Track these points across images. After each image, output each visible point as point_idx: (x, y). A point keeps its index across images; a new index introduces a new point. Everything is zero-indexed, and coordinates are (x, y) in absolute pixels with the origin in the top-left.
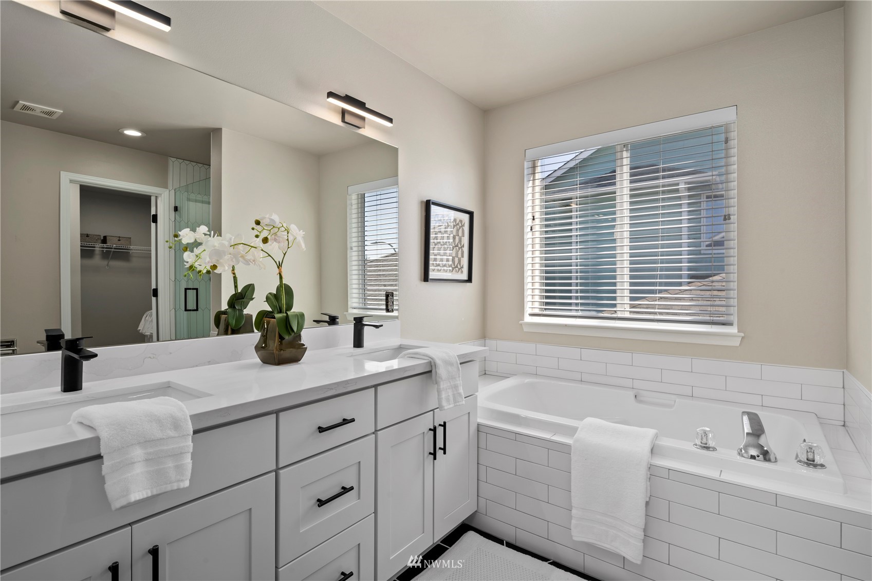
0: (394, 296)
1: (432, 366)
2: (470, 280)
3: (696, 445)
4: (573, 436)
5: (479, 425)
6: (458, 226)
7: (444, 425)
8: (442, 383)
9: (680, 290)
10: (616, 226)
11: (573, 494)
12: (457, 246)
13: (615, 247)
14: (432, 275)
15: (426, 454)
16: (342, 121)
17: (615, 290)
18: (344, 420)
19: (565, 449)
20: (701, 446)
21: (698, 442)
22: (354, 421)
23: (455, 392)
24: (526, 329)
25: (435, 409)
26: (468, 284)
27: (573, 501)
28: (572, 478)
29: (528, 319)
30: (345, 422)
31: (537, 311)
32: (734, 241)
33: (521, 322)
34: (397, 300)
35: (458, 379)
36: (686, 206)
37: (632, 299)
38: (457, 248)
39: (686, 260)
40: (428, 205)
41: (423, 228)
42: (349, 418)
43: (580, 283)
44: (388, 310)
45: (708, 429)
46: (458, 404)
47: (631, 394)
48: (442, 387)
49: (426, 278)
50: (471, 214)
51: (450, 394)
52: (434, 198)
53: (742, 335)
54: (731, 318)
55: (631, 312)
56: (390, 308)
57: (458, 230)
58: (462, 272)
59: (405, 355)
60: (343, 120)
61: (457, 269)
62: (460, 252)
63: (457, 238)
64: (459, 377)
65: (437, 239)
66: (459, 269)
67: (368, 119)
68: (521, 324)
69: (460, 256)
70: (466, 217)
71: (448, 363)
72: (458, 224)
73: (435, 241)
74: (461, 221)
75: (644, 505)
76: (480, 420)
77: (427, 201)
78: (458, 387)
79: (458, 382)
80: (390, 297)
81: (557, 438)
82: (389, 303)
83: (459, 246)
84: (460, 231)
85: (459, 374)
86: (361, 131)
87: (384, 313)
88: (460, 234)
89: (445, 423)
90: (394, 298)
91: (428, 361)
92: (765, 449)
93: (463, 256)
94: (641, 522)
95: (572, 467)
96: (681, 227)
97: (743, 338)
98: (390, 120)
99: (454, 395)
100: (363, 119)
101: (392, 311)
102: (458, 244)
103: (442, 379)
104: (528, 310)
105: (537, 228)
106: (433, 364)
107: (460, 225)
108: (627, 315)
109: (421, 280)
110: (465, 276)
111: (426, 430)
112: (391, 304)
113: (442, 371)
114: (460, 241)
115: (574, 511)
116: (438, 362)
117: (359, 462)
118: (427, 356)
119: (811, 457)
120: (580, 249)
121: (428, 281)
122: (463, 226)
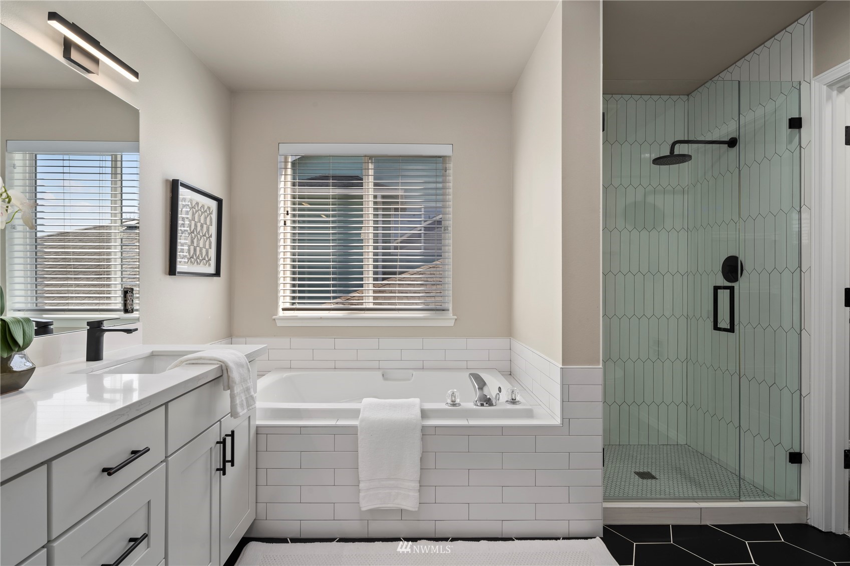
0: (134, 292)
1: (222, 370)
2: (217, 273)
3: (447, 404)
4: (358, 417)
5: (258, 427)
6: (206, 214)
7: (232, 435)
8: (235, 388)
9: (381, 284)
10: (363, 228)
11: (360, 469)
12: (204, 235)
13: (362, 246)
14: (180, 268)
15: (214, 471)
16: (64, 57)
17: (363, 284)
18: (134, 452)
19: (352, 431)
20: (451, 404)
21: (449, 401)
22: (149, 450)
23: (248, 396)
24: (279, 324)
25: (221, 419)
26: (215, 278)
27: (360, 476)
28: (359, 455)
29: (281, 313)
30: (136, 454)
31: (288, 306)
32: (450, 247)
33: (274, 317)
34: (138, 298)
35: (248, 381)
36: (381, 216)
37: (375, 292)
38: (205, 237)
39: (381, 259)
40: (174, 186)
41: (169, 212)
42: (141, 448)
43: (333, 278)
44: (126, 311)
45: (455, 390)
46: (251, 408)
47: (379, 374)
48: (236, 392)
49: (172, 270)
50: (219, 202)
51: (244, 398)
52: (182, 179)
53: (456, 317)
54: (445, 306)
55: (374, 304)
56: (129, 307)
57: (206, 218)
58: (210, 265)
59: (182, 362)
60: (67, 54)
61: (205, 261)
62: (207, 243)
63: (205, 226)
64: (250, 378)
65: (184, 227)
66: (207, 262)
67: (104, 63)
68: (274, 319)
69: (207, 247)
70: (213, 204)
71: (239, 365)
72: (206, 211)
73: (182, 229)
74: (209, 208)
75: (420, 461)
76: (259, 422)
77: (173, 180)
78: (250, 389)
79: (250, 384)
80: (129, 294)
81: (341, 422)
82: (128, 301)
83: (207, 236)
84: (208, 219)
85: (250, 376)
86: (91, 77)
87: (121, 315)
88: (208, 223)
89: (233, 432)
90: (135, 295)
91: (219, 365)
92: (488, 397)
93: (210, 248)
94: (417, 476)
95: (359, 445)
96: (378, 233)
97: (456, 319)
98: (136, 74)
99: (246, 398)
100: (96, 61)
101: (132, 311)
102: (205, 233)
103: (235, 383)
104: (281, 306)
105: (288, 223)
106: (224, 368)
107: (208, 212)
108: (371, 306)
109: (166, 274)
110: (212, 270)
111: (213, 444)
112: (131, 303)
113: (235, 375)
114: (208, 230)
115: (362, 485)
116: (231, 364)
117: (149, 502)
118: (215, 360)
119: (514, 398)
120: (332, 246)
121: (175, 275)
122: (211, 213)
